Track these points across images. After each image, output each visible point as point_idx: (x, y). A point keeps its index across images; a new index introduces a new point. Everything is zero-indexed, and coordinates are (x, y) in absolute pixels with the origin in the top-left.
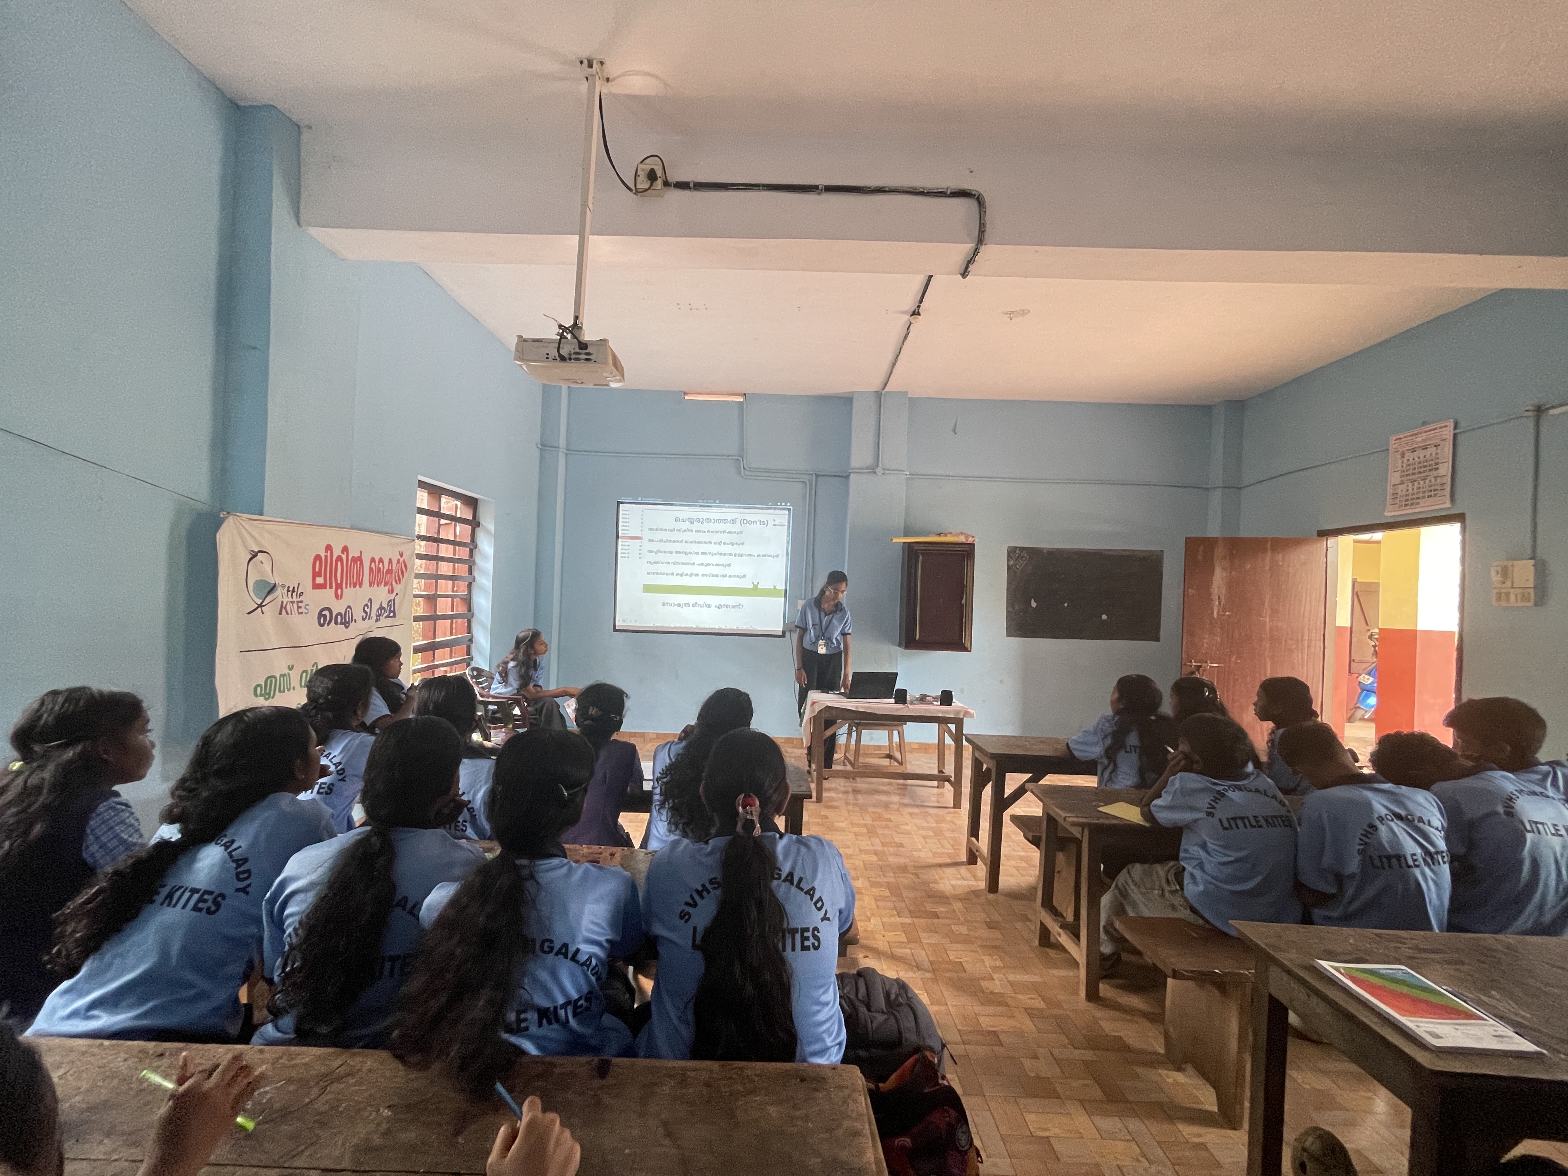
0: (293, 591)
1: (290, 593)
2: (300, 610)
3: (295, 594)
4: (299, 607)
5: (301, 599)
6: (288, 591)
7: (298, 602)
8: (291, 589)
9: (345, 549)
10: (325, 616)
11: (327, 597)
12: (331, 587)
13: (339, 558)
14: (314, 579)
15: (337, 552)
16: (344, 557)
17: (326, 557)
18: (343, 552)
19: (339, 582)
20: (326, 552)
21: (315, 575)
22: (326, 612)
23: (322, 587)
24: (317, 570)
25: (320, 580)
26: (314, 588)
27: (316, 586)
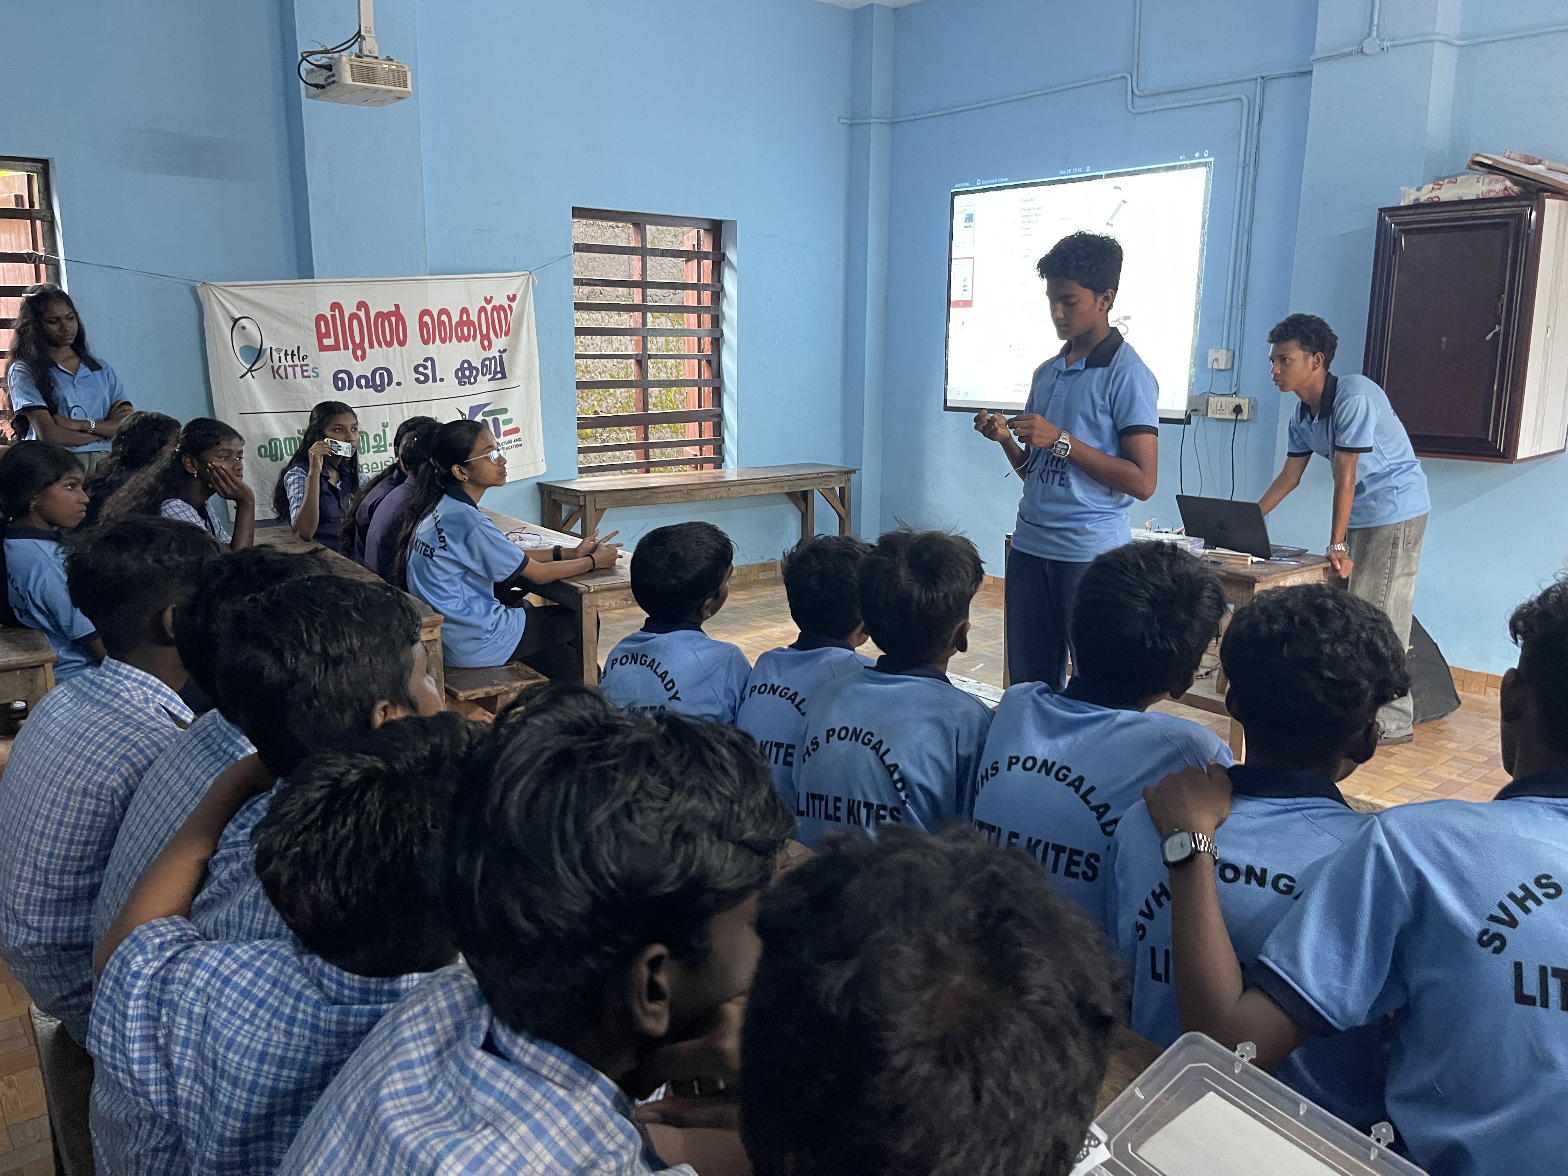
0: (293, 355)
1: (289, 357)
2: (306, 374)
3: (295, 358)
4: (303, 371)
5: (306, 362)
6: (286, 354)
7: (302, 366)
8: (289, 352)
9: (362, 305)
10: (342, 379)
11: (343, 359)
12: (346, 348)
13: (353, 316)
14: (320, 343)
15: (349, 309)
16: (362, 314)
17: (333, 317)
18: (359, 309)
19: (358, 341)
20: (332, 309)
21: (320, 337)
22: (341, 375)
23: (336, 347)
24: (323, 331)
25: (327, 342)
26: (320, 350)
27: (322, 348)
